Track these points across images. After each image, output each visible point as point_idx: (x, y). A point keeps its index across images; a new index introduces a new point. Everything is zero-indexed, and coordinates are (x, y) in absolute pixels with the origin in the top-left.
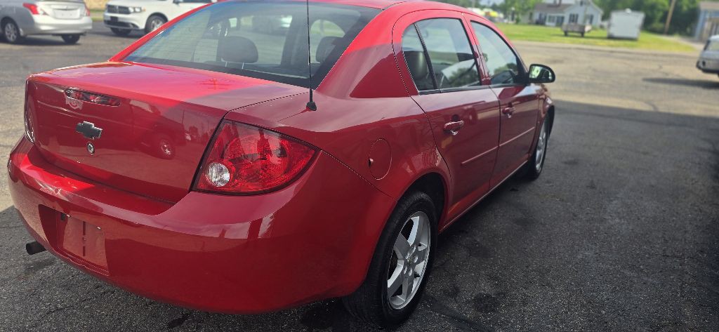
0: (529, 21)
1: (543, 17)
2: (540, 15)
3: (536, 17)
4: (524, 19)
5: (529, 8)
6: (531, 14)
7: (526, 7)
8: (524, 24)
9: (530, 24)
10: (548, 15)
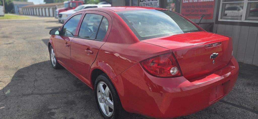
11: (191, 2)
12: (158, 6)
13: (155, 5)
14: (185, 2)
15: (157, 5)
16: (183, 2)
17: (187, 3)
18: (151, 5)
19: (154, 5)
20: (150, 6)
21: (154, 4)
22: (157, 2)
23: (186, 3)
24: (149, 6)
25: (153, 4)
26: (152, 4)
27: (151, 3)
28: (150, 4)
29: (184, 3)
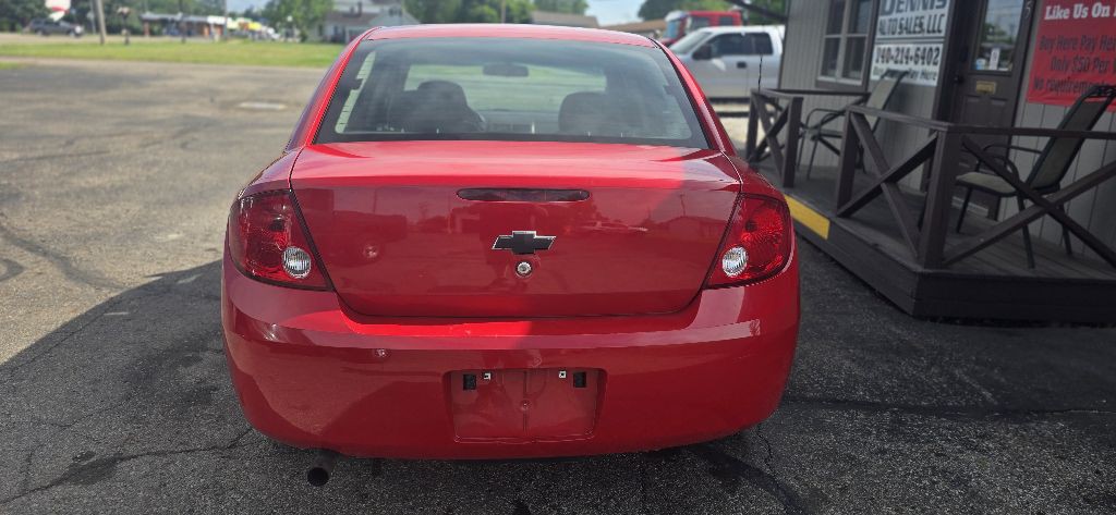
0: (320, 38)
1: (340, 31)
2: (336, 29)
3: (330, 31)
4: (313, 34)
5: (315, 19)
6: (321, 29)
7: (311, 16)
8: (312, 42)
9: (324, 41)
10: (348, 29)
11: (1080, 19)
12: (943, 34)
13: (934, 31)
14: (1052, 17)
15: (939, 31)
16: (1047, 17)
17: (1063, 20)
18: (917, 29)
19: (928, 32)
20: (915, 32)
21: (929, 26)
22: (942, 15)
23: (1059, 20)
24: (910, 32)
25: (925, 27)
26: (921, 25)
27: (918, 22)
28: (915, 25)
29: (1051, 21)
